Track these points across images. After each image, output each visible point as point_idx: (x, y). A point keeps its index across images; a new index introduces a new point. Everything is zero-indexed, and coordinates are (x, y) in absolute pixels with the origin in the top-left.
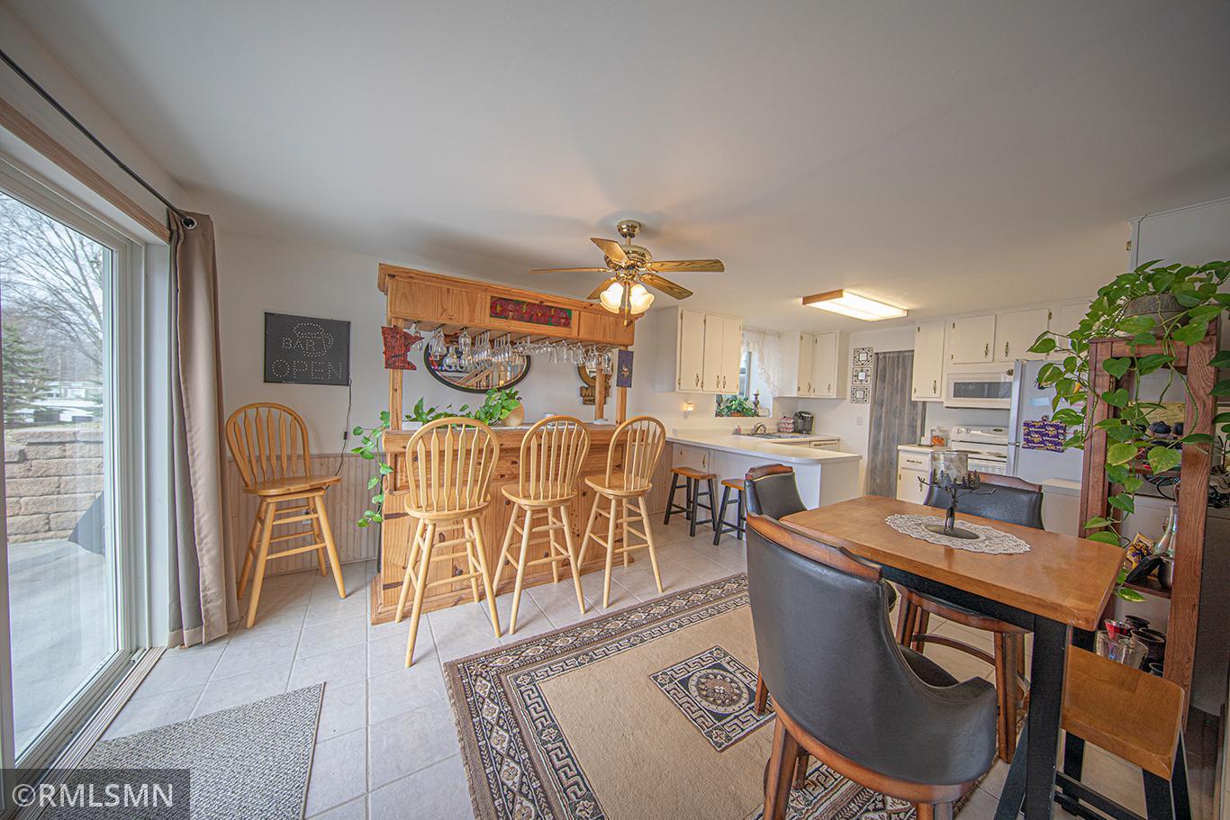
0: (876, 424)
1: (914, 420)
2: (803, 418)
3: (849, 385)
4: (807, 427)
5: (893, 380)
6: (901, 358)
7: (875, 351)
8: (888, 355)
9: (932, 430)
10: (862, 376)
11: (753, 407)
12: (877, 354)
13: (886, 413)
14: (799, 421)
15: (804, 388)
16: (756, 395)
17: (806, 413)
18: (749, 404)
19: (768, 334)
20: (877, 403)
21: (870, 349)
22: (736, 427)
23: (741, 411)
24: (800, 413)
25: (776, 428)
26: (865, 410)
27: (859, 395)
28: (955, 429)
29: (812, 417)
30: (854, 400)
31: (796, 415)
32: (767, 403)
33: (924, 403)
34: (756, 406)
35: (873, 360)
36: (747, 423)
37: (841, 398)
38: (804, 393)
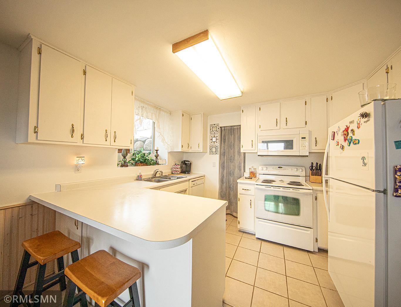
0: (222, 166)
1: (240, 163)
2: (186, 164)
3: (208, 144)
4: (188, 169)
5: (229, 142)
6: (232, 130)
7: (220, 126)
8: (226, 128)
9: (250, 169)
10: (214, 139)
11: (154, 158)
12: (221, 127)
13: (227, 159)
14: (184, 166)
15: (185, 146)
16: (157, 151)
17: (187, 161)
18: (152, 157)
19: (163, 111)
20: (222, 155)
21: (218, 125)
22: (139, 174)
23: (144, 162)
24: (184, 161)
25: (170, 171)
26: (216, 158)
27: (214, 150)
28: (260, 168)
29: (191, 164)
30: (211, 152)
31: (182, 162)
32: (164, 155)
33: (245, 153)
34: (157, 158)
35: (219, 130)
36: (147, 171)
37: (204, 152)
38: (185, 149)
